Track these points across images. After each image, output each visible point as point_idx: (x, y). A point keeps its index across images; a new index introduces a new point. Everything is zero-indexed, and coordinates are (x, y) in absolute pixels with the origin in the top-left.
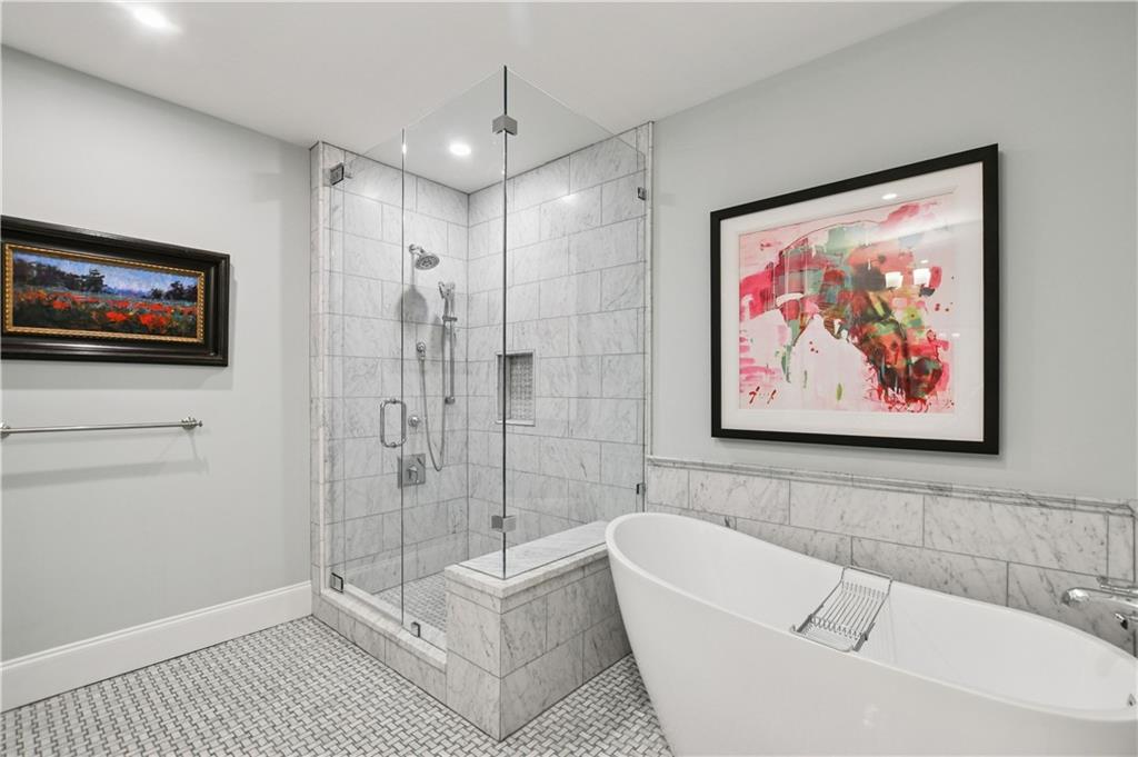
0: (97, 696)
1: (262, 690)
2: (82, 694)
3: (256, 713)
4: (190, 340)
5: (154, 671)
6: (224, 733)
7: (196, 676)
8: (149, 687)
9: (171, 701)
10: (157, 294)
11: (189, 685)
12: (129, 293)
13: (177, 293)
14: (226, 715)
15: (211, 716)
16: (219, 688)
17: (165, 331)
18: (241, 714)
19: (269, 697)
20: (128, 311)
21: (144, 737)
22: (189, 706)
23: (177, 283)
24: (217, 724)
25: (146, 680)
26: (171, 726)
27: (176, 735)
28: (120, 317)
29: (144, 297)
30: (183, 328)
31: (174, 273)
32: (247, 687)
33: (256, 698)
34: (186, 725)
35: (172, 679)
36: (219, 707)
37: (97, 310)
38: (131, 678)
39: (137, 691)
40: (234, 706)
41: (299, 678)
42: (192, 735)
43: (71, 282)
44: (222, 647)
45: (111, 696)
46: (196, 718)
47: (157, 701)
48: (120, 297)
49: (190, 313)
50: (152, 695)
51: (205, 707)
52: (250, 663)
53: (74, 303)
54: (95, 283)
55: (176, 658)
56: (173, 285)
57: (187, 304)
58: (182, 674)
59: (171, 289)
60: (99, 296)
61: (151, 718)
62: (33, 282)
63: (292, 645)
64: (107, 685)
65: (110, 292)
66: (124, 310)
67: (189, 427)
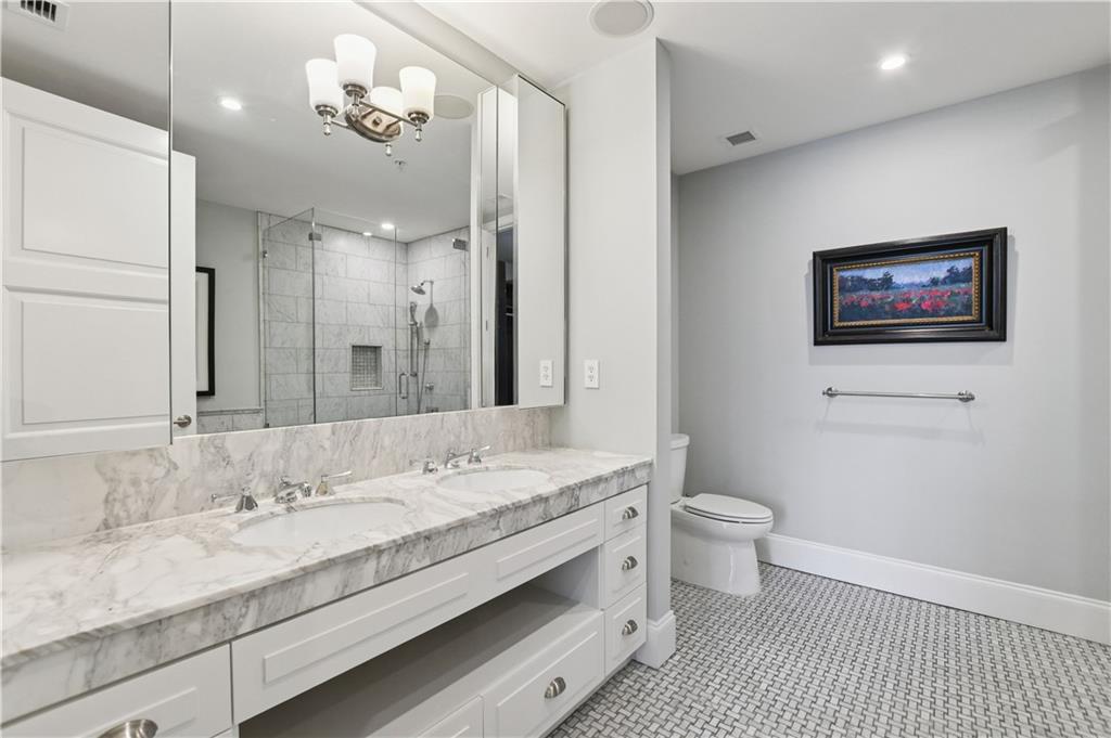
0: (879, 599)
1: (1001, 676)
2: (872, 593)
3: (980, 689)
4: (966, 318)
5: (924, 606)
6: (940, 682)
7: (952, 630)
8: (913, 614)
9: (921, 633)
10: (934, 282)
11: (942, 632)
12: (912, 285)
13: (954, 277)
14: (952, 671)
15: (941, 663)
16: (964, 650)
17: (942, 313)
18: (965, 679)
19: (1003, 686)
20: (911, 300)
21: (887, 643)
22: (930, 645)
23: (952, 268)
24: (941, 672)
25: (914, 609)
26: (907, 649)
27: (907, 657)
28: (905, 306)
29: (924, 286)
30: (959, 308)
31: (949, 259)
32: (988, 665)
33: (989, 677)
34: (918, 656)
35: (932, 619)
36: (952, 662)
37: (889, 303)
38: (906, 602)
39: (904, 612)
40: (964, 670)
41: (1049, 693)
42: (917, 665)
43: (871, 285)
44: (992, 621)
45: (887, 605)
46: (929, 656)
47: (911, 627)
48: (905, 289)
49: (966, 293)
50: (912, 621)
51: (941, 654)
52: (1008, 649)
53: (873, 300)
54: (887, 282)
55: (947, 607)
56: (948, 271)
57: (963, 285)
58: (942, 621)
59: (948, 274)
60: (890, 292)
61: (899, 635)
62: (849, 291)
63: (1069, 662)
64: (889, 597)
65: (898, 287)
66: (908, 301)
67: (967, 398)
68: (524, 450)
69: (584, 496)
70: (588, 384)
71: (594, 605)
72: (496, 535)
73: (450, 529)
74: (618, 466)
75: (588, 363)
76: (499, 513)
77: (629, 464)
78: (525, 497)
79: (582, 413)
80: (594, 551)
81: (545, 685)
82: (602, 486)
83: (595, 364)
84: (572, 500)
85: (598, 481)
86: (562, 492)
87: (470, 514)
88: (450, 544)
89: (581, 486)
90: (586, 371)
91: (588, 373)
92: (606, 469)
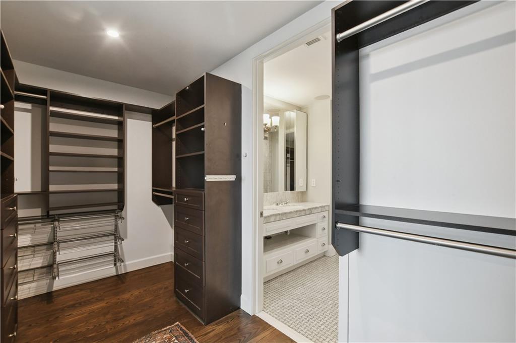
68: (296, 202)
69: (313, 210)
70: (312, 185)
71: (315, 237)
72: (296, 216)
73: (289, 213)
74: (321, 205)
75: (313, 180)
76: (297, 211)
77: (324, 205)
78: (302, 209)
79: (311, 192)
80: (315, 224)
81: (305, 250)
82: (317, 209)
83: (314, 180)
84: (310, 211)
85: (316, 208)
86: (308, 209)
87: (292, 211)
88: (289, 216)
89: (312, 208)
90: (312, 182)
91: (312, 183)
92: (318, 206)
